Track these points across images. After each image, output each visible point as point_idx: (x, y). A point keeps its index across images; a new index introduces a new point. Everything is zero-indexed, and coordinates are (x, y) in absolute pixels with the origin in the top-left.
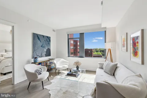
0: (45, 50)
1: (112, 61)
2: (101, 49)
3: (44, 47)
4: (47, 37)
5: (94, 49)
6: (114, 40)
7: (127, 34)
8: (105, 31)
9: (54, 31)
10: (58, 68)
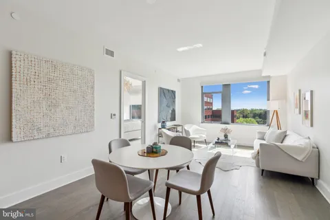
0: (170, 112)
1: (279, 127)
2: (256, 110)
3: (169, 107)
4: (172, 91)
5: (237, 111)
6: (283, 97)
7: (300, 91)
8: (269, 82)
9: (179, 80)
10: (193, 138)
